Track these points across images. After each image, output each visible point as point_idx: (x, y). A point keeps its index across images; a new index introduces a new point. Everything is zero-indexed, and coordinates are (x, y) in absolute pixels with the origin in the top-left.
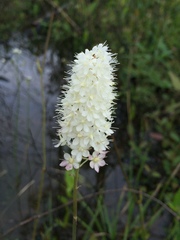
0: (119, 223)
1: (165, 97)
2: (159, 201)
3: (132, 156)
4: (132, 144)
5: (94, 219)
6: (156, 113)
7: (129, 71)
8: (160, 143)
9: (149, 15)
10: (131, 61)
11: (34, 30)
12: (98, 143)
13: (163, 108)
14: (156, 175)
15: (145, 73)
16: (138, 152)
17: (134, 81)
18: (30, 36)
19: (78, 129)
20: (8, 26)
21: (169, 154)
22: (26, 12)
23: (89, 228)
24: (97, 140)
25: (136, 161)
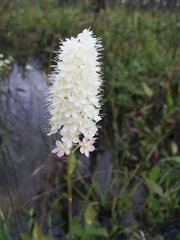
0: (109, 194)
1: (139, 101)
2: (137, 178)
3: (116, 144)
4: (117, 135)
5: (90, 192)
6: (133, 114)
7: (113, 83)
8: (136, 135)
9: (126, 44)
10: (115, 76)
11: (44, 56)
12: (87, 129)
13: (138, 110)
14: (134, 158)
15: (125, 85)
16: (121, 142)
17: (117, 91)
18: (41, 59)
19: (67, 115)
20: (25, 53)
21: (144, 143)
22: (38, 43)
23: (86, 198)
24: (86, 126)
25: (120, 148)
